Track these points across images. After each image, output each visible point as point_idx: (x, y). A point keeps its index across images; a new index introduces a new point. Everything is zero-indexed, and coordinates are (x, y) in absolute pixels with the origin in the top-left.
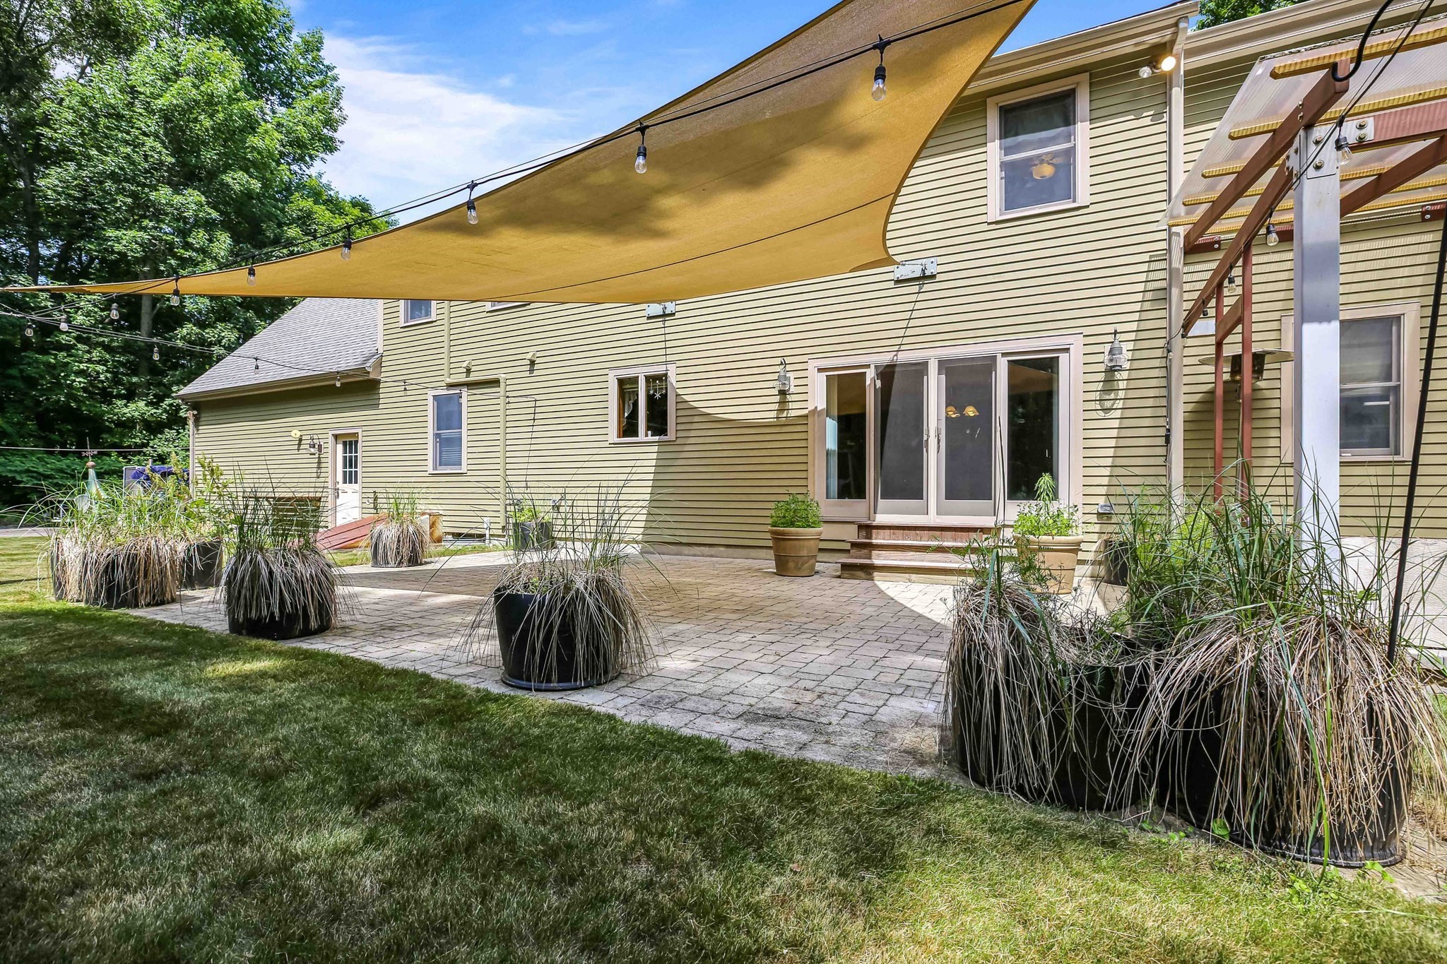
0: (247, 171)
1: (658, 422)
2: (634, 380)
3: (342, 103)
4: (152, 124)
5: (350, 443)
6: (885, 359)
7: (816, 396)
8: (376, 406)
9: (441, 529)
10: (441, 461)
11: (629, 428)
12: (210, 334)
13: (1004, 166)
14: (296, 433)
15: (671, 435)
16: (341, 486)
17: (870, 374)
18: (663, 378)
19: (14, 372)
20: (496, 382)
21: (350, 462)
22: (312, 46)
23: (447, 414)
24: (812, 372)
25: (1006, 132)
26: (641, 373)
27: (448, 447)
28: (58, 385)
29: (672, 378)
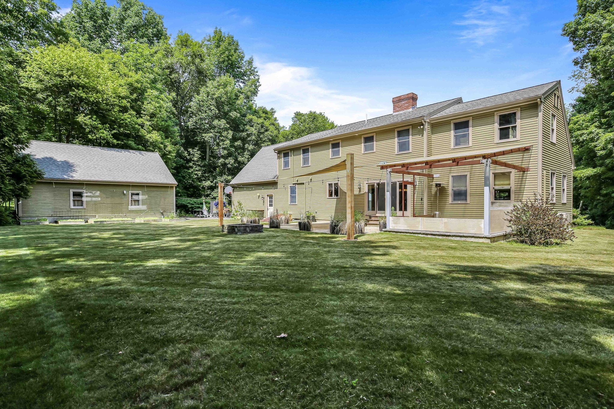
0: (236, 111)
1: (336, 194)
2: (332, 184)
3: (260, 81)
4: (213, 102)
5: (271, 197)
6: (378, 181)
7: (365, 189)
8: (277, 188)
9: (292, 217)
10: (292, 202)
11: (331, 195)
12: (227, 161)
13: (398, 143)
14: (258, 194)
15: (339, 197)
16: (269, 207)
17: (375, 184)
18: (337, 184)
19: (180, 175)
20: (303, 184)
21: (271, 201)
22: (250, 63)
23: (293, 191)
24: (365, 184)
25: (399, 136)
26: (333, 183)
27: (293, 198)
28: (190, 178)
29: (339, 184)
